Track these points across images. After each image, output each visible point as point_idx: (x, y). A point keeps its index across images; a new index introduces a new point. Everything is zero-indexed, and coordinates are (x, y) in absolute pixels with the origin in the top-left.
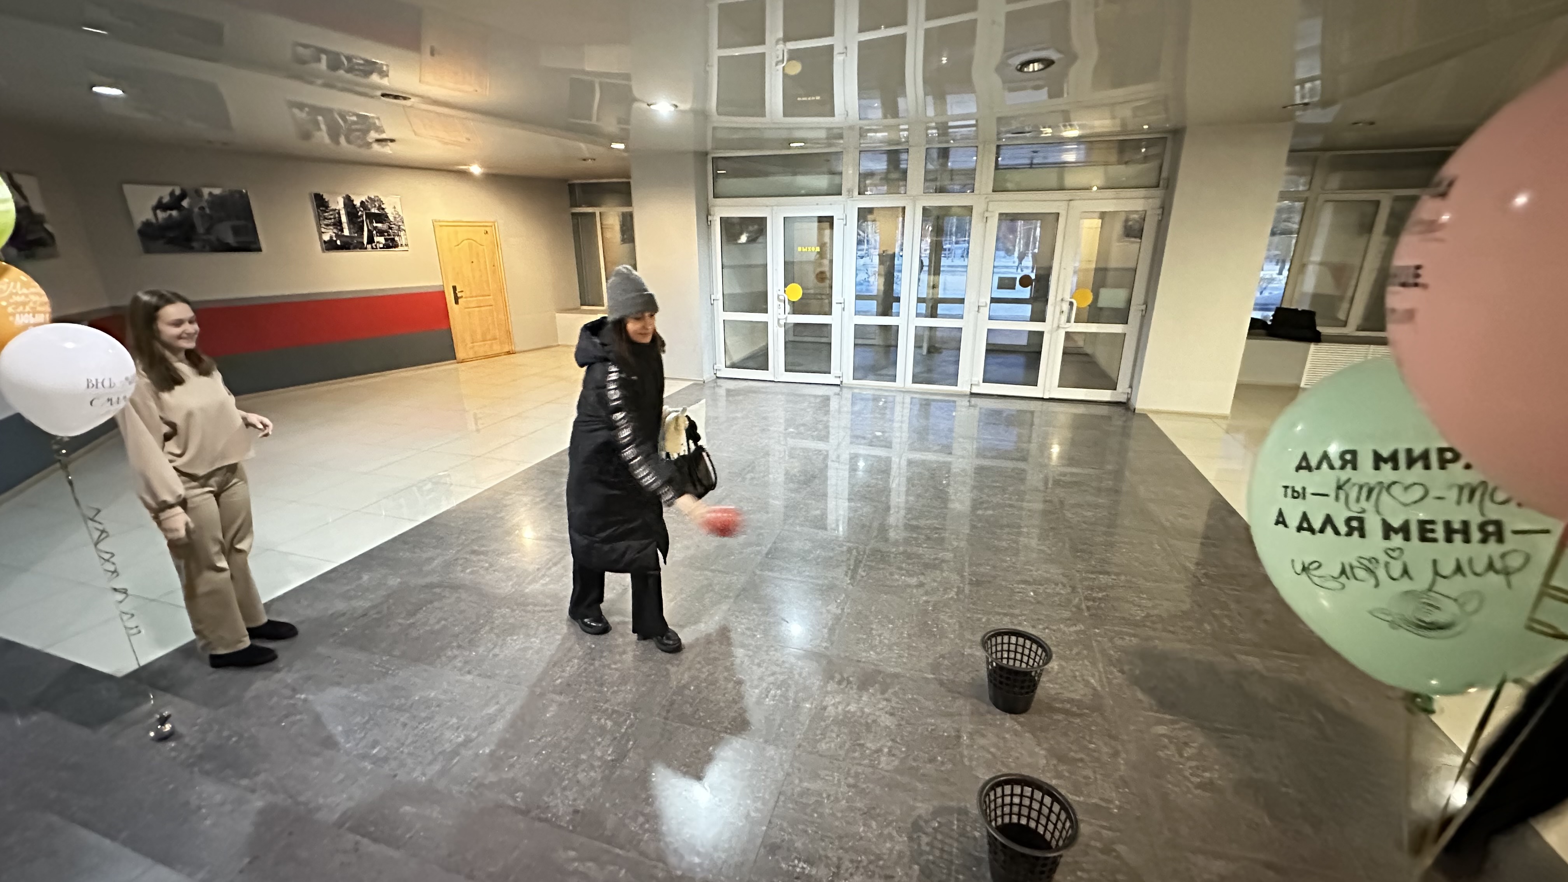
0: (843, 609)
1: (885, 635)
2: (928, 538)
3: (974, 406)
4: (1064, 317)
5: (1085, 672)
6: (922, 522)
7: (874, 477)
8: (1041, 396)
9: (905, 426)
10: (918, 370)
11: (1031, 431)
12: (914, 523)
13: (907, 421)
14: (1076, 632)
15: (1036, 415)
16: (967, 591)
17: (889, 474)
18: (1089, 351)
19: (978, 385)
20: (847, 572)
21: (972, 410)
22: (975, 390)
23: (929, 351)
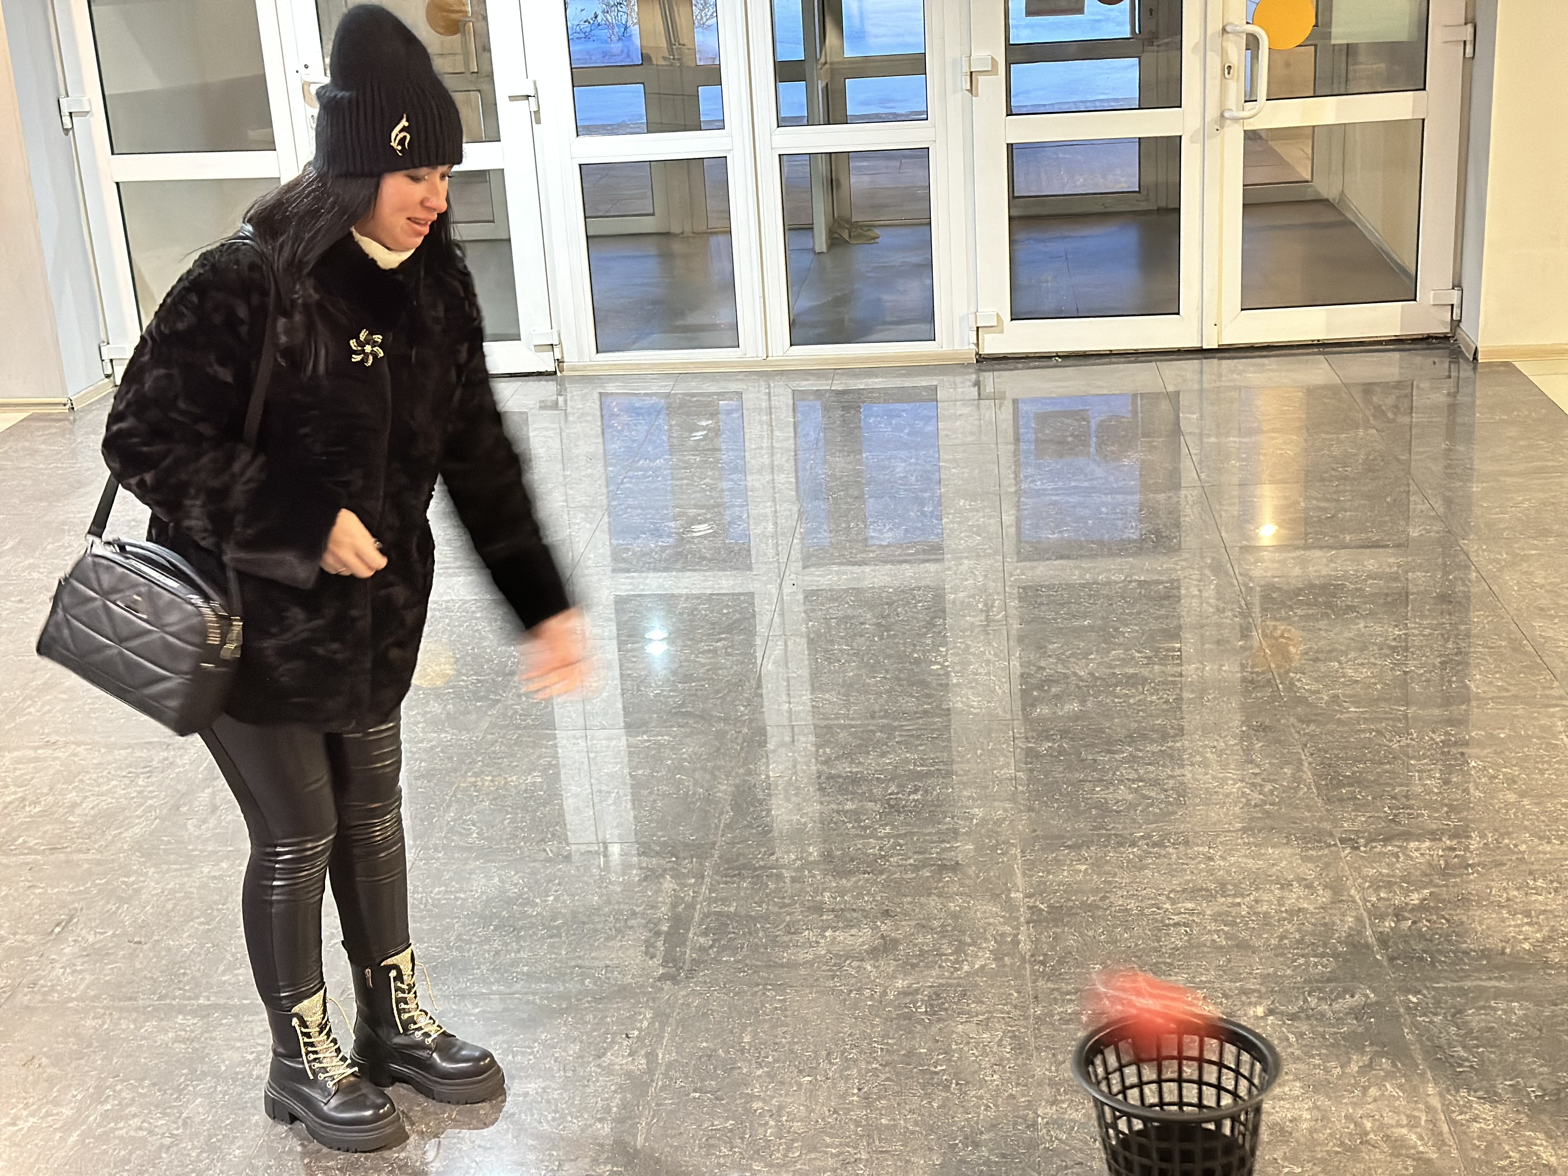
0: (651, 1057)
1: (793, 1108)
2: (893, 808)
3: (998, 397)
4: (1236, 89)
5: (1389, 1119)
6: (870, 763)
7: (703, 646)
8: (1196, 344)
9: (785, 480)
10: (805, 303)
11: (1176, 453)
12: (845, 768)
13: (789, 466)
14: (1357, 1013)
15: (1184, 400)
16: (1025, 947)
17: (751, 633)
18: (1326, 188)
19: (997, 328)
20: (649, 944)
21: (988, 410)
22: (992, 346)
23: (835, 241)
